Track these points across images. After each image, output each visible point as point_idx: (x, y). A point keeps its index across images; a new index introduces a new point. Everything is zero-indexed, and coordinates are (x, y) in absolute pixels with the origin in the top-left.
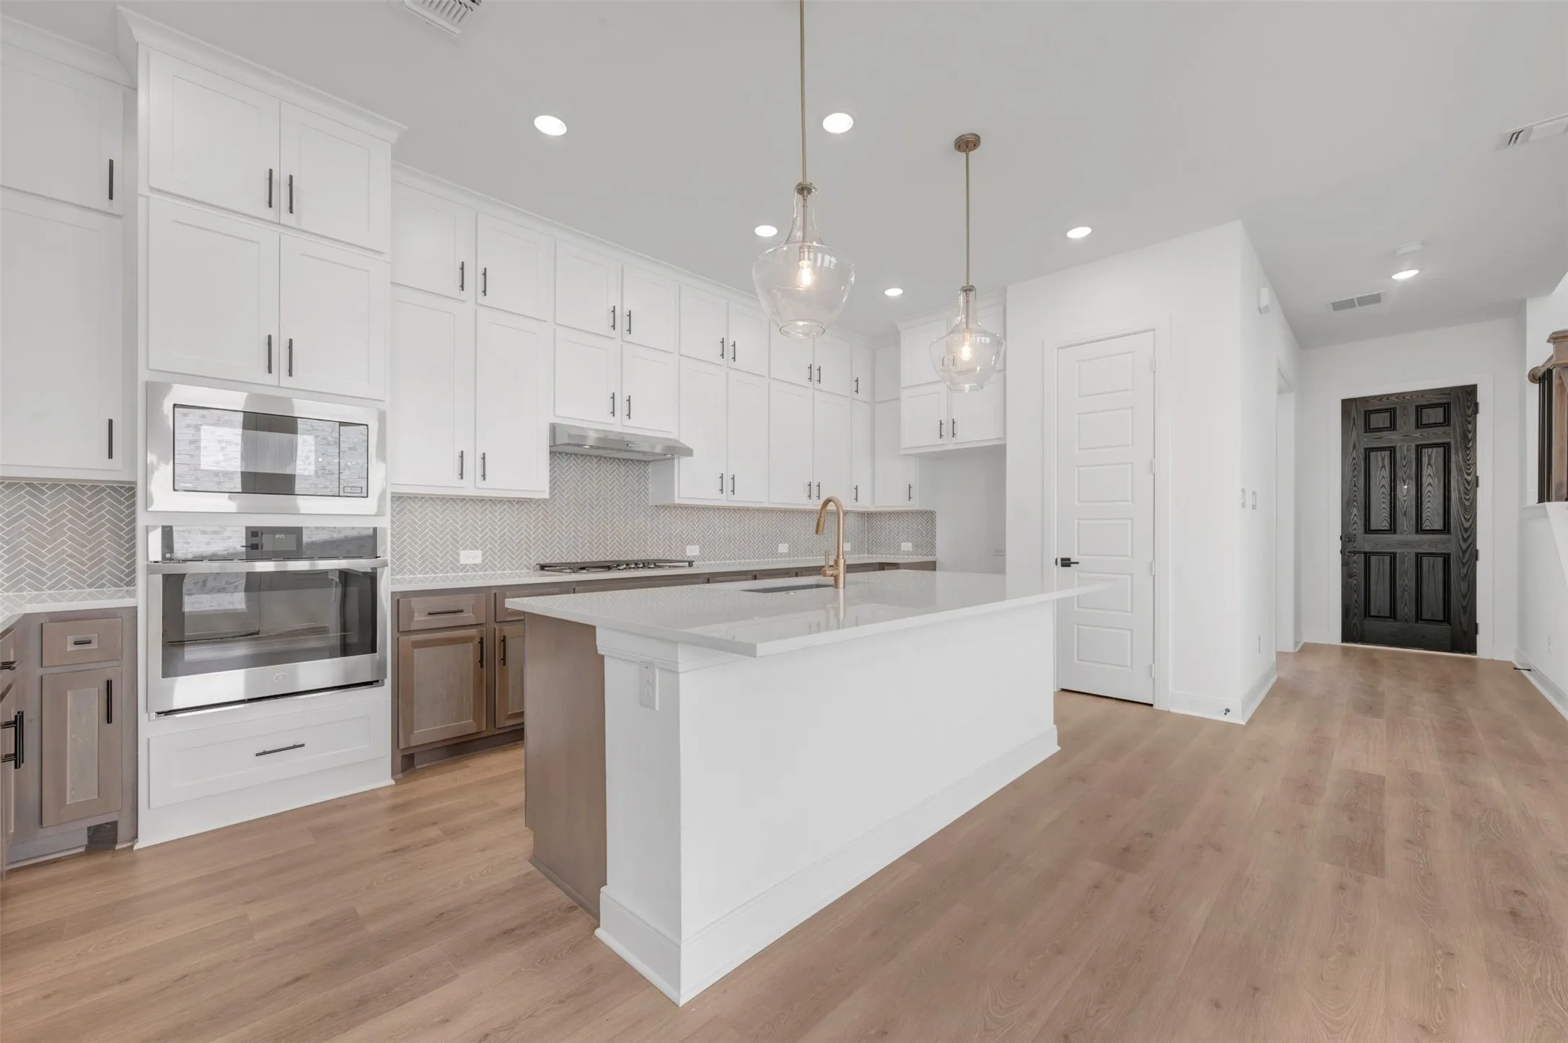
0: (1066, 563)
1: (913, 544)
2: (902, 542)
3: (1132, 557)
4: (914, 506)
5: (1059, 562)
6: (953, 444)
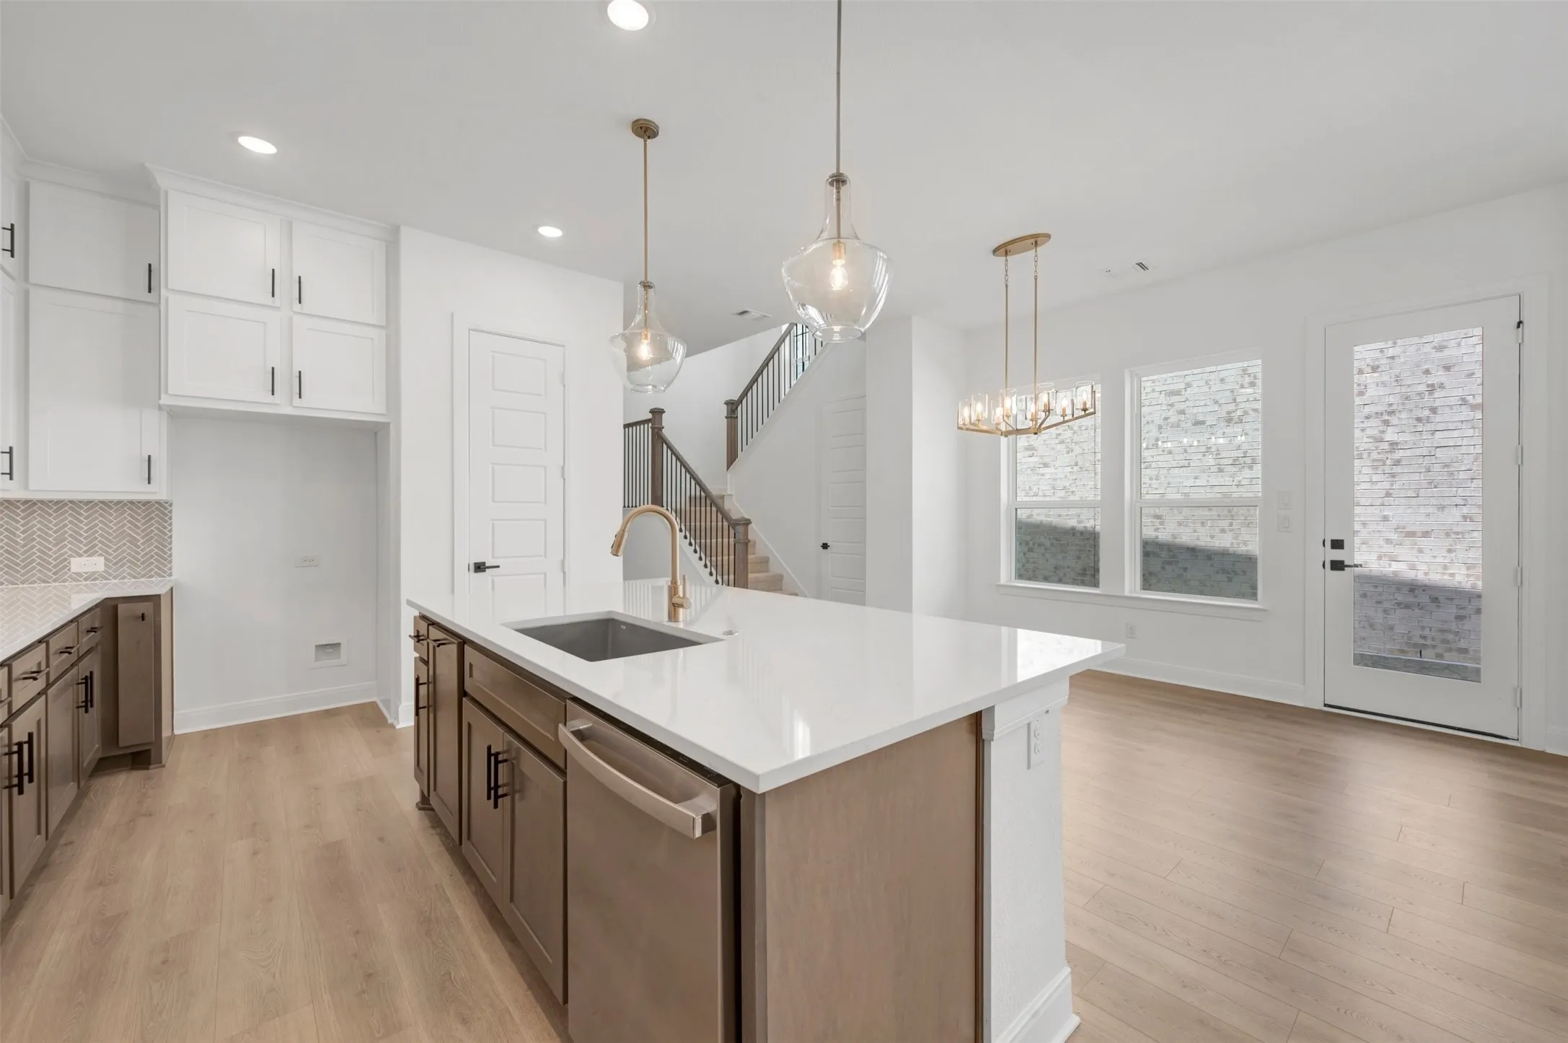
0: (480, 567)
1: (106, 559)
2: (70, 556)
3: (545, 557)
4: (158, 491)
5: (472, 567)
6: (294, 407)
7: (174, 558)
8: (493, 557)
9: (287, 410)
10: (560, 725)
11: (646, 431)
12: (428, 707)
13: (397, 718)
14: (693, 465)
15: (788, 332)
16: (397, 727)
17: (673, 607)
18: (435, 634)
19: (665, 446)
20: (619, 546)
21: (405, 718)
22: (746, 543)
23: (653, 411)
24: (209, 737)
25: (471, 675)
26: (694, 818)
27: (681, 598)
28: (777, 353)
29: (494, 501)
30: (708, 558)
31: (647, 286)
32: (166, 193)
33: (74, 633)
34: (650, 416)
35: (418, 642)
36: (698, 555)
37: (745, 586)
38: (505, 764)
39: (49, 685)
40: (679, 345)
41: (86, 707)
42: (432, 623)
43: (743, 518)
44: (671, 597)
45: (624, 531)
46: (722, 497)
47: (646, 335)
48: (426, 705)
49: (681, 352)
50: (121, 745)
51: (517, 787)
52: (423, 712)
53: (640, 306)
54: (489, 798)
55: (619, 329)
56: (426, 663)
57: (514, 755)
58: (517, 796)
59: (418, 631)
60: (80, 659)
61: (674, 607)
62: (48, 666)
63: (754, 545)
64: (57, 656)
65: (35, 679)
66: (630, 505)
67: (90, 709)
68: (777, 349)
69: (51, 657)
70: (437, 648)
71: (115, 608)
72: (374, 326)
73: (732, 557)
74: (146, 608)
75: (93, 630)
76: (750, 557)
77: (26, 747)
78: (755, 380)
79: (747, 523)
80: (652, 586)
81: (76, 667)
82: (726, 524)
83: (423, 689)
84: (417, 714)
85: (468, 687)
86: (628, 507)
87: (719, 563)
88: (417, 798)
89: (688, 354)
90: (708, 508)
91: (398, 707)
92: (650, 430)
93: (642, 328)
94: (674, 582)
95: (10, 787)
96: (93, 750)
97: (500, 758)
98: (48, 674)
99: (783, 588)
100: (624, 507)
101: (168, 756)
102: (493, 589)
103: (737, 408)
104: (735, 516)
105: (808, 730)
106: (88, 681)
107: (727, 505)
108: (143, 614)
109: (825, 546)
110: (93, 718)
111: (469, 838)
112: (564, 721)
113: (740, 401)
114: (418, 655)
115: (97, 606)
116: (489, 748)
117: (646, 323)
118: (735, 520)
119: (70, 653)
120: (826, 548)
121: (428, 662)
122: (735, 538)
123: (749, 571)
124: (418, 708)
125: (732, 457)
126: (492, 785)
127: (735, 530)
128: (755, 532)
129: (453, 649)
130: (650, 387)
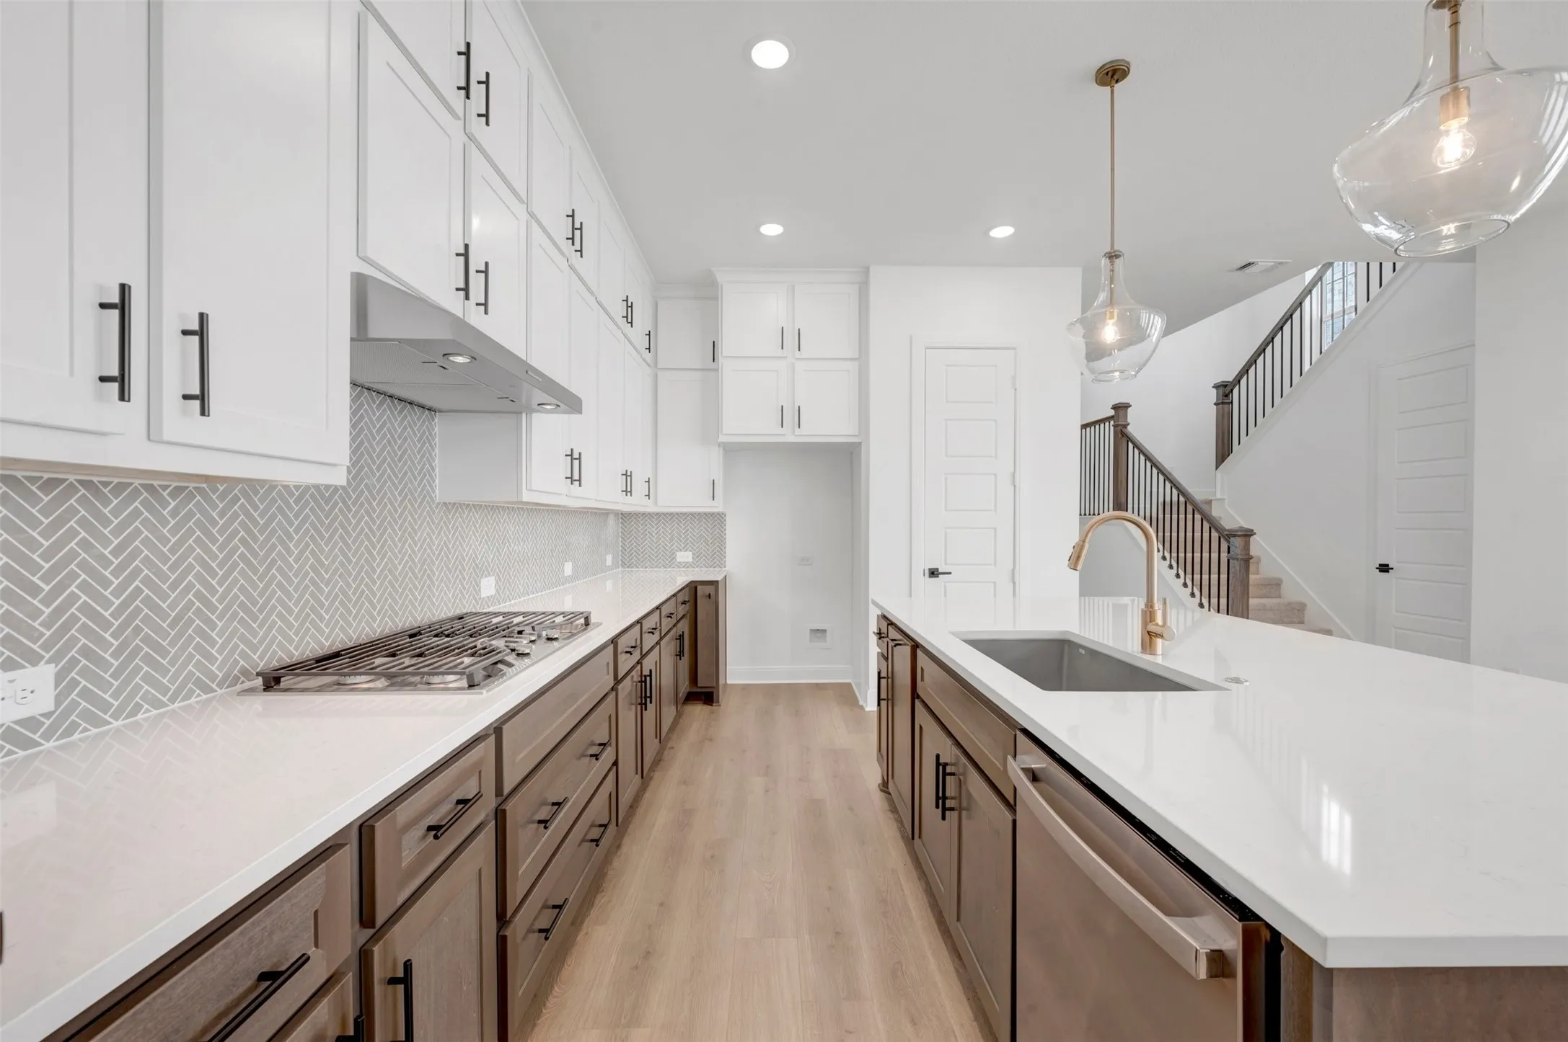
0: (934, 573)
1: (693, 554)
2: (677, 551)
3: (995, 565)
4: (717, 506)
5: (927, 573)
6: (796, 436)
7: (727, 555)
8: (946, 564)
9: (791, 439)
10: (1009, 757)
11: (1108, 430)
12: (888, 700)
13: (866, 701)
14: (1167, 464)
15: (1319, 278)
16: (866, 710)
17: (1148, 636)
18: (893, 634)
19: (1131, 446)
20: (1078, 558)
21: (871, 705)
22: (1247, 560)
23: (1116, 407)
24: (746, 688)
25: (922, 679)
26: (1197, 950)
27: (1161, 626)
28: (1299, 310)
29: (946, 510)
30: (1189, 577)
31: (1113, 256)
32: (722, 286)
33: (674, 604)
34: (1112, 413)
35: (880, 639)
36: (1174, 571)
37: (1245, 614)
38: (952, 777)
39: (661, 638)
40: (1156, 317)
41: (680, 655)
42: (891, 624)
43: (1240, 527)
44: (1145, 624)
45: (1084, 542)
46: (1209, 502)
47: (1112, 313)
48: (886, 698)
49: (1159, 326)
50: (699, 685)
51: (964, 804)
52: (884, 703)
53: (1104, 280)
54: (937, 807)
55: (1076, 313)
56: (887, 659)
57: (961, 771)
58: (964, 813)
59: (880, 629)
60: (678, 621)
61: (1150, 638)
62: (660, 626)
63: (1259, 560)
64: (666, 619)
65: (653, 633)
66: (1087, 513)
67: (682, 658)
68: (1299, 304)
69: (662, 619)
70: (894, 648)
71: (696, 588)
72: (851, 359)
73: (1224, 577)
74: (710, 589)
75: (684, 603)
76: (1252, 577)
77: (648, 678)
78: (1261, 351)
79: (1248, 534)
80: (1114, 605)
81: (675, 628)
82: (1215, 535)
83: (883, 682)
84: (879, 704)
85: (920, 691)
86: (1085, 515)
87: (1205, 582)
88: (880, 781)
89: (1168, 331)
90: (1190, 517)
91: (867, 691)
92: (1112, 428)
93: (1107, 306)
94: (1149, 604)
95: (641, 704)
96: (684, 687)
97: (948, 770)
98: (660, 630)
99: (1306, 619)
100: (1081, 515)
101: (723, 697)
102: (945, 596)
103: (1232, 390)
104: (1228, 525)
105: (1348, 820)
106: (681, 638)
107: (1215, 512)
108: (710, 594)
109: (1384, 568)
110: (685, 663)
111: (920, 837)
112: (1013, 754)
113: (1238, 381)
114: (880, 651)
115: (687, 585)
116: (938, 756)
117: (1111, 302)
118: (1228, 530)
119: (671, 617)
120: (1387, 571)
121: (888, 658)
122: (1229, 552)
123: (1250, 595)
124: (879, 700)
125: (1224, 451)
126: (941, 795)
127: (1228, 542)
128: (1258, 546)
129: (906, 650)
130: (1117, 374)
